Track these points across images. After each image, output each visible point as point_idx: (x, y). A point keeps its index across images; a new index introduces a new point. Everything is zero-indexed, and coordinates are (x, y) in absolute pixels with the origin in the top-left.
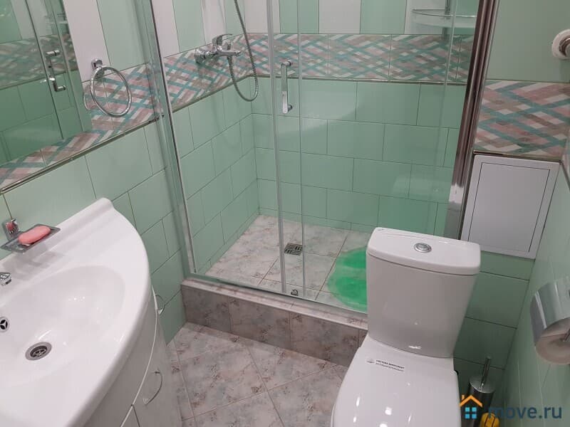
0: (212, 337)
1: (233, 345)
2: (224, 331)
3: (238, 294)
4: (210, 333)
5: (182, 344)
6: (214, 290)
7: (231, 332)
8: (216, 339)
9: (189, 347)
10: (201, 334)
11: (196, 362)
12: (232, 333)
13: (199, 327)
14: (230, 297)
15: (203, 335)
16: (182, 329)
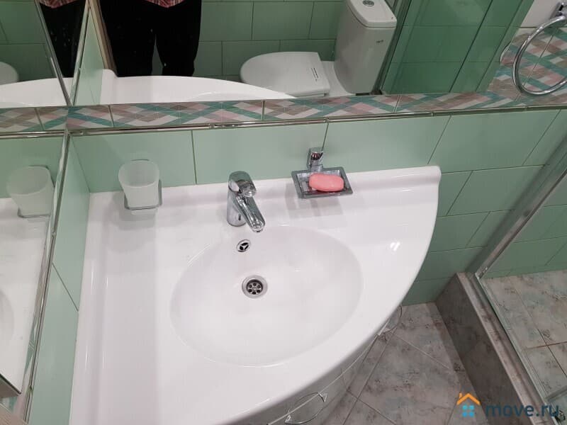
0: (441, 342)
1: (451, 372)
2: (457, 350)
3: (499, 344)
4: (443, 338)
5: (411, 319)
6: (480, 313)
7: (462, 357)
8: (443, 348)
9: (413, 329)
10: (435, 328)
11: (406, 350)
12: (461, 359)
13: (439, 319)
14: (488, 338)
15: (436, 332)
16: (424, 305)
